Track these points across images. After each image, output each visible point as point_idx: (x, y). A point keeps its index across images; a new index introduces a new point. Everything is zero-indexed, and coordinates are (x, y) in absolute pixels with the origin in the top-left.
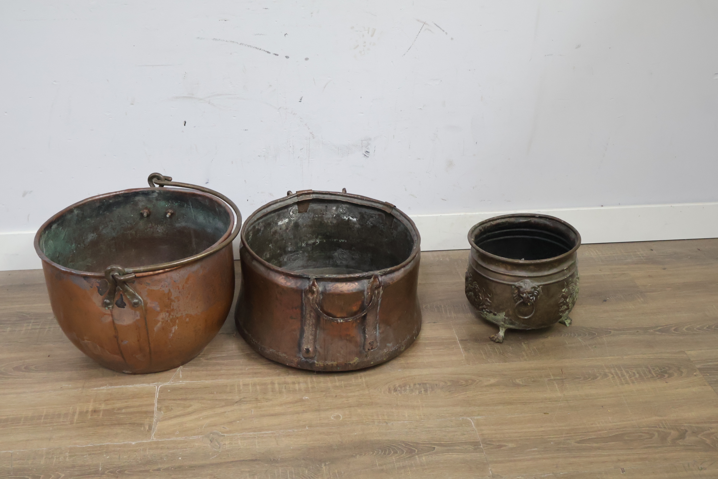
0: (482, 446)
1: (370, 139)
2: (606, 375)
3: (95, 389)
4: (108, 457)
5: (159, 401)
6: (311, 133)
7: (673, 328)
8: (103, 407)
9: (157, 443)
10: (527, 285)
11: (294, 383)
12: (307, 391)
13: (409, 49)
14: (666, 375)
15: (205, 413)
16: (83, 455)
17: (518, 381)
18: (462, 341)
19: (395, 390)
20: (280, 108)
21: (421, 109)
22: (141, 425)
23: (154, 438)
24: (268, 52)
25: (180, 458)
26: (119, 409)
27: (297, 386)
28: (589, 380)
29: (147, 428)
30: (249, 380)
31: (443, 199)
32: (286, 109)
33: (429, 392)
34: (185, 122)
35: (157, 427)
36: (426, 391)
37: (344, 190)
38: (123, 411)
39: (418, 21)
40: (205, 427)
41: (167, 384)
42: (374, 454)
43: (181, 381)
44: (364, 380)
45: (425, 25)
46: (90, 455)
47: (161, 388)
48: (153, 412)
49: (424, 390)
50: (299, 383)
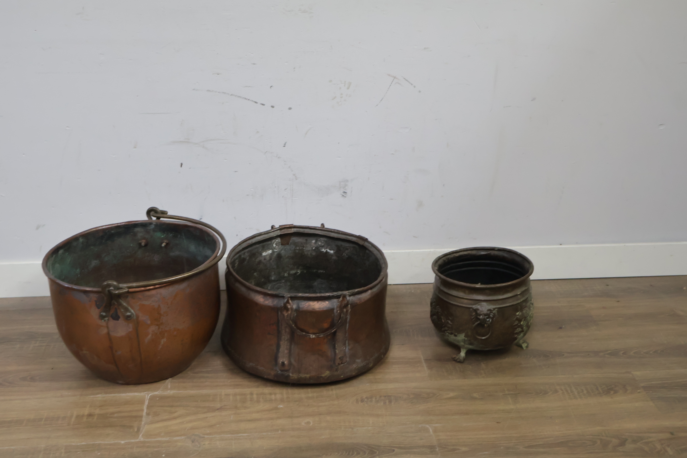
0: (437, 450)
1: (347, 181)
2: (556, 391)
3: (92, 396)
4: (99, 454)
5: (148, 407)
6: (294, 175)
7: (622, 352)
8: (97, 411)
9: (144, 442)
10: (484, 308)
11: (271, 394)
12: (282, 401)
13: (381, 101)
14: (612, 392)
15: (189, 418)
16: (77, 452)
17: (475, 395)
18: (426, 360)
19: (362, 401)
20: (266, 152)
21: (392, 154)
22: (131, 427)
23: (141, 438)
24: (256, 102)
25: (164, 455)
26: (113, 413)
27: (273, 397)
28: (541, 395)
29: (136, 430)
30: (230, 391)
31: (414, 237)
32: (272, 153)
33: (393, 403)
34: (182, 164)
35: (145, 428)
36: (390, 402)
37: (323, 225)
38: (116, 415)
39: (389, 75)
40: (188, 430)
41: (156, 393)
42: (339, 455)
43: (169, 391)
44: (334, 392)
45: (395, 79)
46: (83, 451)
47: (150, 396)
48: (141, 417)
49: (389, 402)
50: (275, 394)
